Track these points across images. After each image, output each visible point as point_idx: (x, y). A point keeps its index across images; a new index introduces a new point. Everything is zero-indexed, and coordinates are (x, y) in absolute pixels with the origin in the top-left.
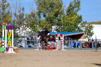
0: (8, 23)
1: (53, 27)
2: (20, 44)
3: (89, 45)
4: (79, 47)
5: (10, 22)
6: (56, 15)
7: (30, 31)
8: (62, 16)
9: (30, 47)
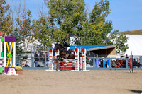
0: (8, 33)
1: (71, 38)
2: (25, 63)
3: (122, 64)
4: (108, 66)
5: (10, 31)
6: (76, 21)
7: (39, 43)
8: (84, 23)
9: (39, 66)
